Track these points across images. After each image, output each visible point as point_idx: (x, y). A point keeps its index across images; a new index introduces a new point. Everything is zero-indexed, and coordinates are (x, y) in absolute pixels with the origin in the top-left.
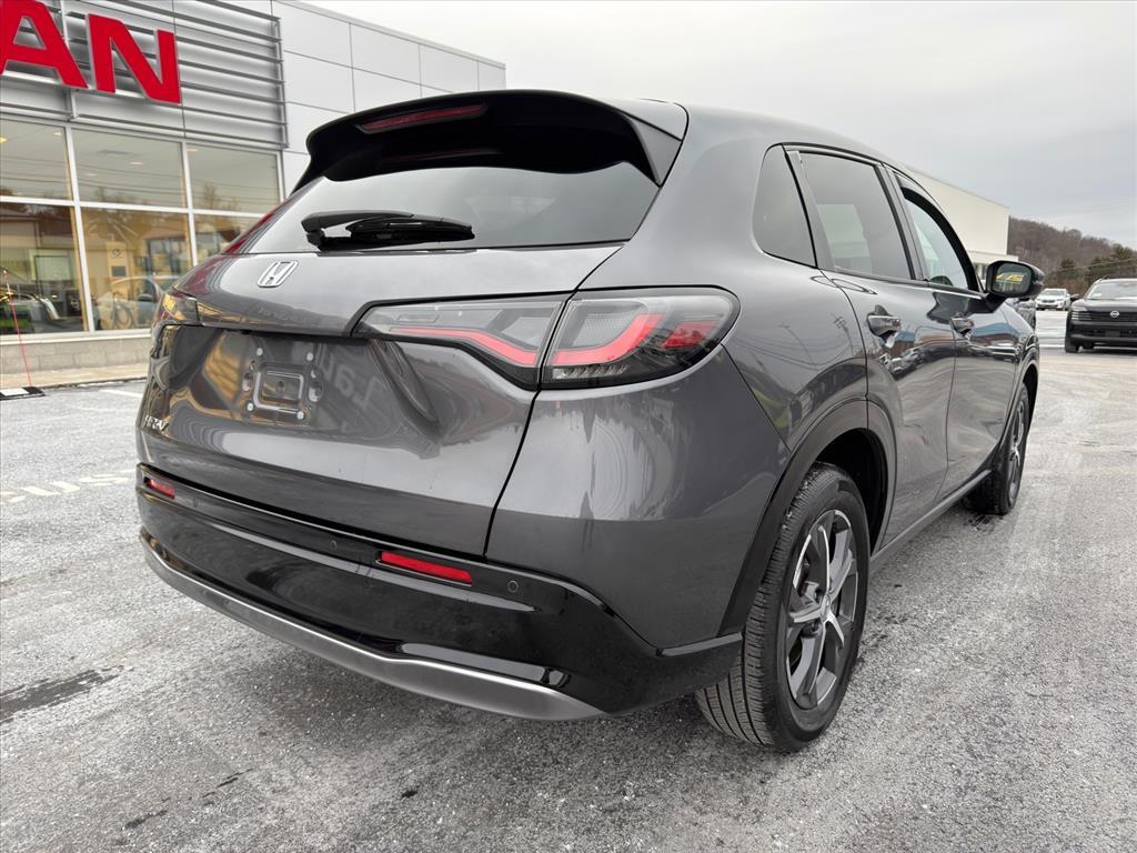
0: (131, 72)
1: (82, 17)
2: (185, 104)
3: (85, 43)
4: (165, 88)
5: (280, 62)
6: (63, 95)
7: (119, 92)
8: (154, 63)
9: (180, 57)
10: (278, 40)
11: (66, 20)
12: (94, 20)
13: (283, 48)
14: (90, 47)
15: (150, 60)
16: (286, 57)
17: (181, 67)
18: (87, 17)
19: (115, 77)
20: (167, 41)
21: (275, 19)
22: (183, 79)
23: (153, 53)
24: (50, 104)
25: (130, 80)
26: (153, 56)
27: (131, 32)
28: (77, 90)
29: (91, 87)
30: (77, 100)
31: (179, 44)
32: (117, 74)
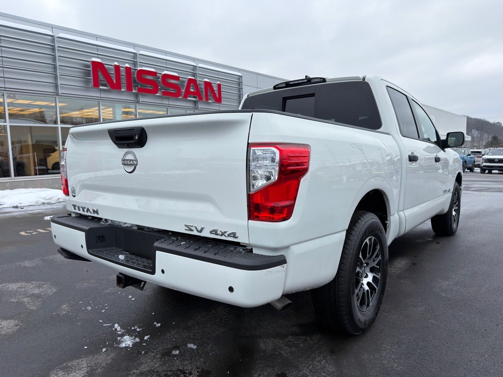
0: (212, 95)
1: (202, 81)
2: (223, 103)
3: (202, 88)
4: (218, 100)
5: (242, 89)
6: (195, 102)
7: (209, 101)
8: (216, 92)
9: (222, 90)
10: (242, 82)
11: (198, 82)
12: (206, 82)
13: (243, 83)
14: (204, 90)
15: (216, 91)
16: (243, 86)
17: (222, 92)
18: (204, 82)
19: (209, 97)
20: (219, 86)
21: (241, 76)
22: (222, 96)
23: (215, 89)
24: (191, 105)
25: (211, 97)
26: (216, 90)
27: (212, 84)
28: (199, 101)
29: (204, 100)
30: (200, 103)
31: (222, 86)
32: (209, 96)
